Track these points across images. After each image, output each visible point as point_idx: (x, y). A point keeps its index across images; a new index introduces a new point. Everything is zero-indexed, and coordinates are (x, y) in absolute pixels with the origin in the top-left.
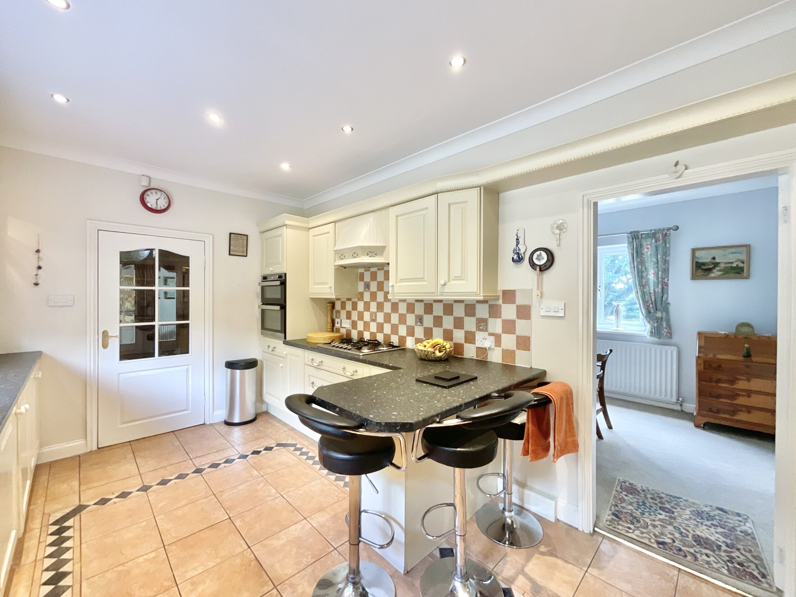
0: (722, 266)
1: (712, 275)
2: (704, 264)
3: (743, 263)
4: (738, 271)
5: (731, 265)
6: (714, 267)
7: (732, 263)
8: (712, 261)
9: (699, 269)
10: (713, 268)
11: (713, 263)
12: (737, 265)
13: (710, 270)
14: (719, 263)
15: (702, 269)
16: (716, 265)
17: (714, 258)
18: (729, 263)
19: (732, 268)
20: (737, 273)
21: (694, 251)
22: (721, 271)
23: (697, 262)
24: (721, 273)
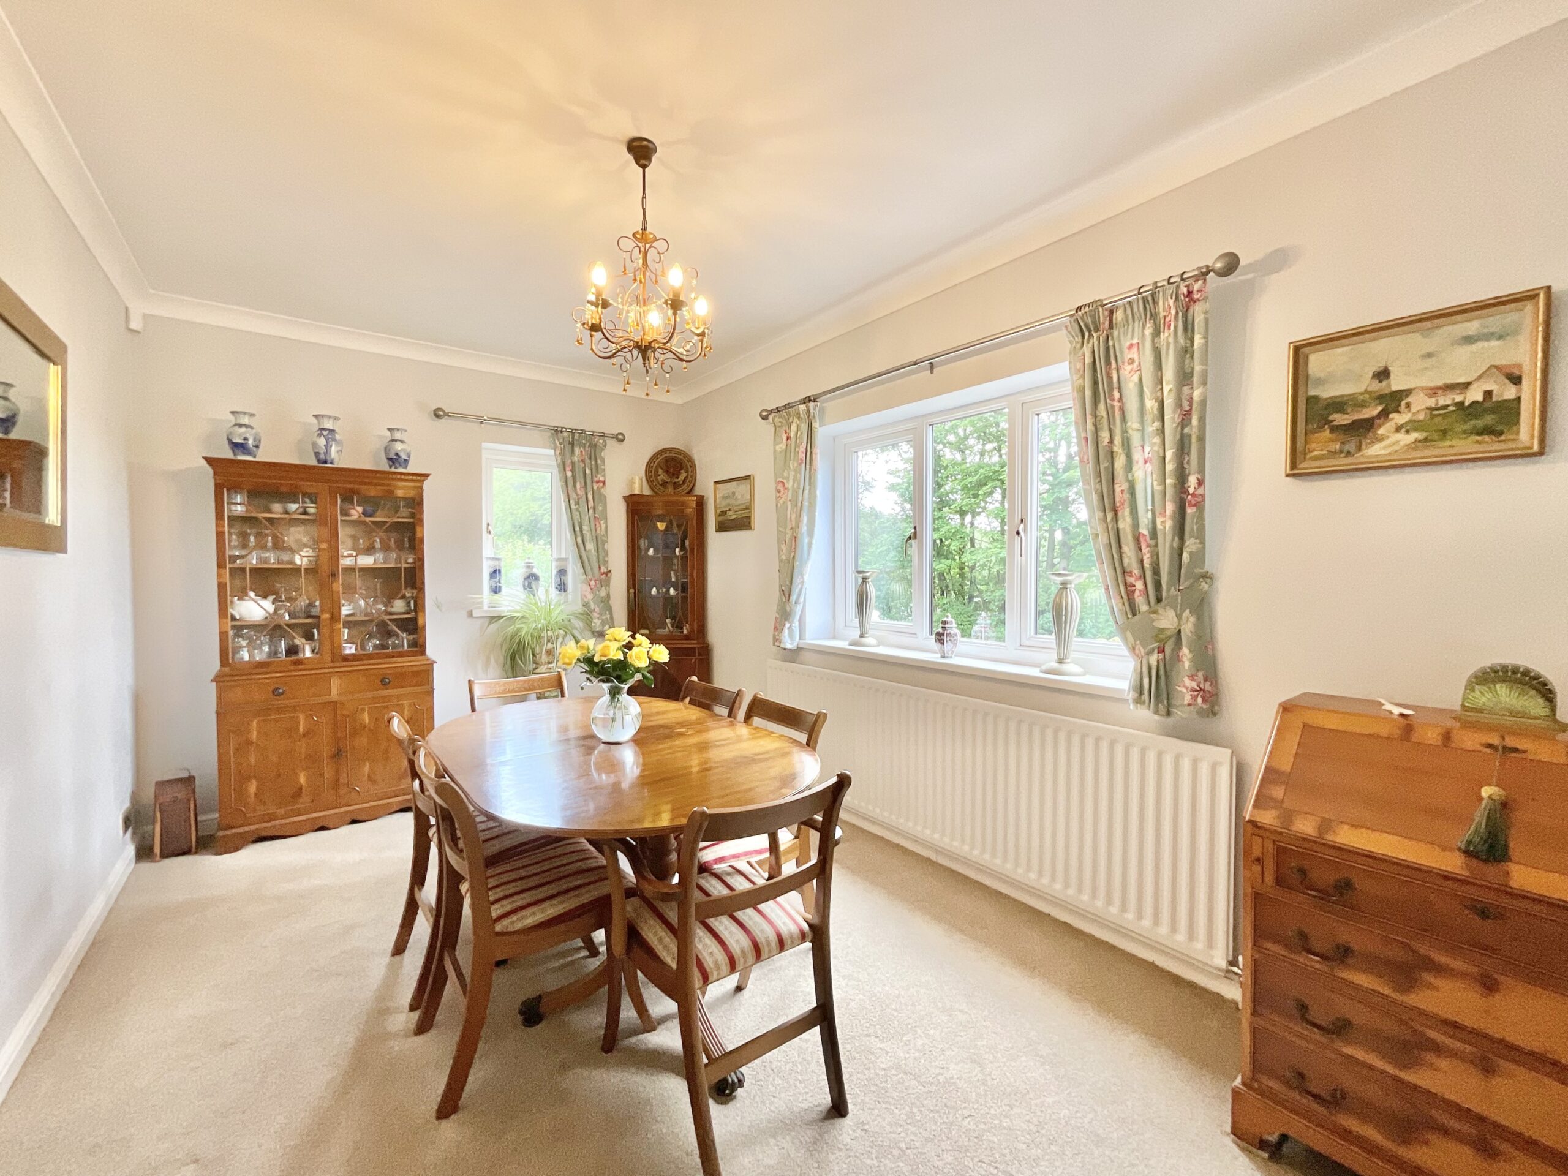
0: (1420, 403)
1: (1375, 451)
2: (1338, 405)
3: (1516, 380)
4: (1489, 420)
5: (1459, 398)
6: (1384, 414)
7: (1467, 385)
8: (1376, 386)
9: (1320, 428)
10: (1379, 416)
11: (1380, 398)
12: (1488, 394)
13: (1364, 428)
14: (1408, 392)
15: (1334, 429)
16: (1393, 401)
17: (1383, 374)
18: (1450, 387)
19: (1466, 411)
20: (1488, 431)
21: (1300, 353)
22: (1416, 430)
23: (1312, 400)
24: (1415, 435)
